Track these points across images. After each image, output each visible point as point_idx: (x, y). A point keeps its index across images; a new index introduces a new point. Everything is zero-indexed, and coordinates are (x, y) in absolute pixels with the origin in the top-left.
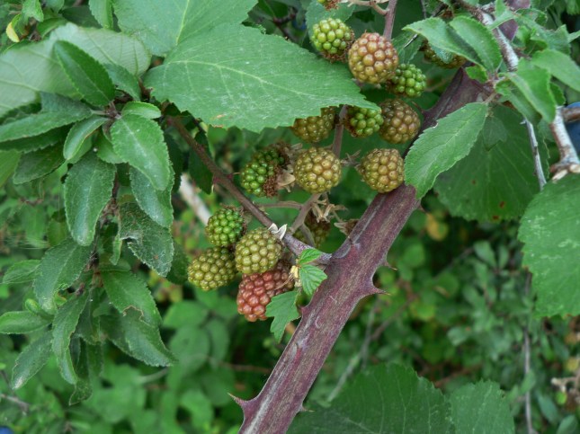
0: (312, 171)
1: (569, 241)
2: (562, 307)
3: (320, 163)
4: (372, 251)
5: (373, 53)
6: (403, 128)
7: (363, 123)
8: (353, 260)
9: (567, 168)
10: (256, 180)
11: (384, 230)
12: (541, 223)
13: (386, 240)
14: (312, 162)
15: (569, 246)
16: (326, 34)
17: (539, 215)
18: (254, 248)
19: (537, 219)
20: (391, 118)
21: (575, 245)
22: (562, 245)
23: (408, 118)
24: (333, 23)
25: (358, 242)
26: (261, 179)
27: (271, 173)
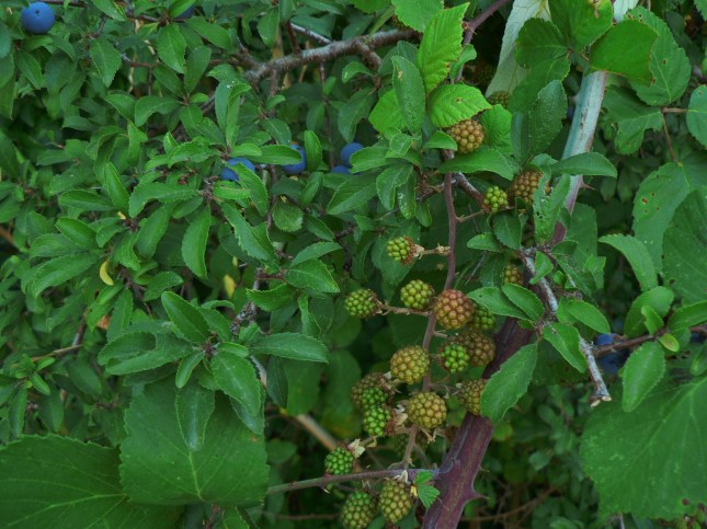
0: (426, 415)
1: (616, 455)
2: (617, 506)
3: (430, 408)
4: (470, 463)
5: (455, 310)
6: (484, 356)
7: (455, 365)
8: (455, 474)
9: (600, 399)
10: (378, 426)
11: (476, 446)
12: (596, 442)
13: (479, 454)
14: (424, 407)
15: (618, 458)
16: (414, 296)
17: (593, 435)
18: (394, 505)
19: (592, 438)
20: (474, 349)
21: (621, 458)
22: (612, 459)
23: (486, 347)
24: (418, 286)
25: (457, 459)
26: (382, 424)
27: (389, 417)
